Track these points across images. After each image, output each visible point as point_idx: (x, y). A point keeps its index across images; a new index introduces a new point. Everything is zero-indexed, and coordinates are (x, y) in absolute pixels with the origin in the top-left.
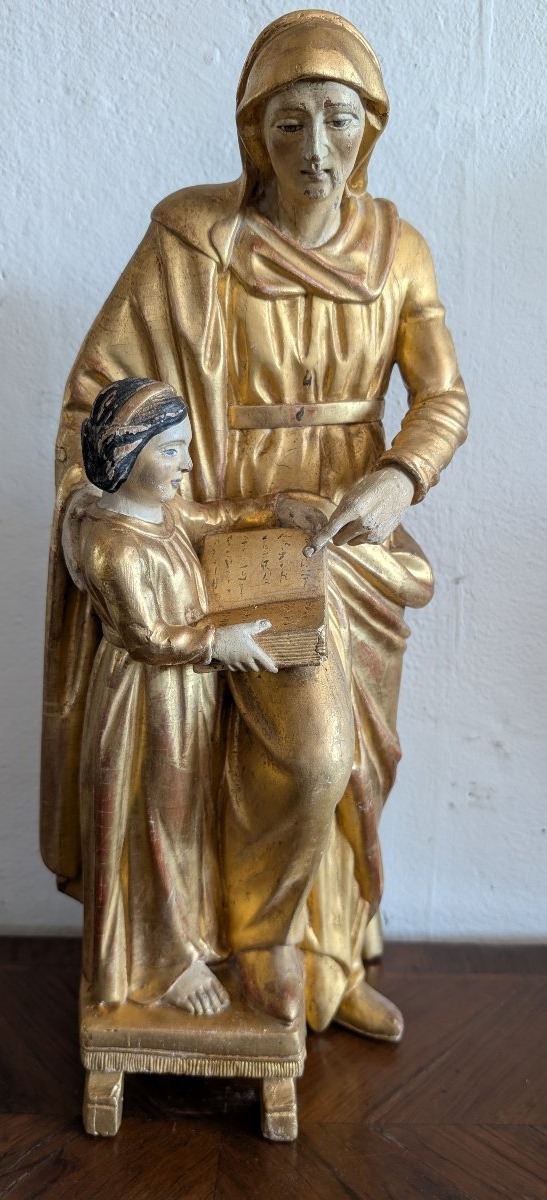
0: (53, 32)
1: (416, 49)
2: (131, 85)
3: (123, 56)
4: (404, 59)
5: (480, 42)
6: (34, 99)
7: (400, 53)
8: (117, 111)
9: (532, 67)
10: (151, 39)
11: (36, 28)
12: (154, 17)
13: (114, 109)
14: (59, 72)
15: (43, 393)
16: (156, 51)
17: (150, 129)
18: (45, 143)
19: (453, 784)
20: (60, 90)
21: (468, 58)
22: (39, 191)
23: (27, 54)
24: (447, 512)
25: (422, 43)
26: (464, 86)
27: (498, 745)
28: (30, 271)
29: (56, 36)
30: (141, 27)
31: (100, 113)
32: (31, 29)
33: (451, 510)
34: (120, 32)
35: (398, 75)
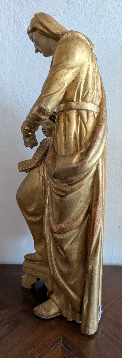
0: (11, 5)
1: (114, 14)
4: (110, 17)
6: (5, 24)
7: (109, 15)
10: (39, 8)
11: (6, 4)
12: (40, 2)
14: (12, 17)
15: (6, 108)
18: (8, 36)
19: (120, 221)
20: (13, 22)
22: (6, 51)
23: (3, 11)
24: (120, 144)
25: (115, 12)
28: (3, 74)
29: (11, 6)
30: (36, 4)
31: (24, 29)
32: (4, 4)
34: (30, 6)
35: (108, 21)
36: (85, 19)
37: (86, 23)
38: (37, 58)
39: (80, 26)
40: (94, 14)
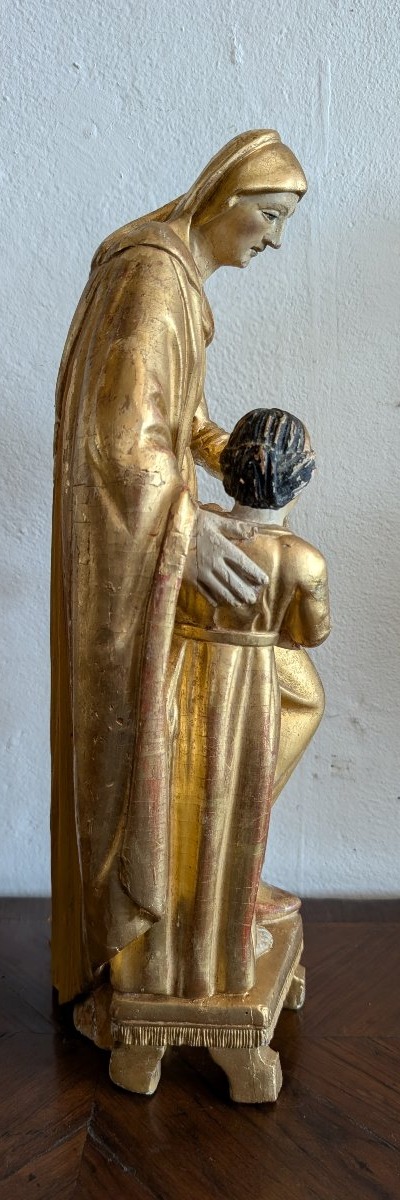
2: (21, 158)
3: (14, 134)
5: (320, 112)
8: (11, 180)
9: (366, 132)
12: (40, 100)
13: (8, 179)
16: (42, 128)
17: (39, 195)
19: (316, 757)
21: (310, 126)
24: (304, 516)
26: (307, 150)
27: (354, 721)
30: (30, 109)
33: (306, 514)
34: (11, 113)
36: (178, 141)
37: (184, 153)
38: (39, 266)
39: (164, 163)
40: (204, 126)
